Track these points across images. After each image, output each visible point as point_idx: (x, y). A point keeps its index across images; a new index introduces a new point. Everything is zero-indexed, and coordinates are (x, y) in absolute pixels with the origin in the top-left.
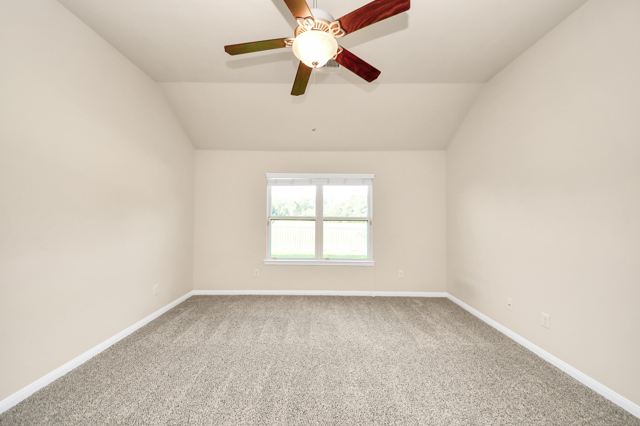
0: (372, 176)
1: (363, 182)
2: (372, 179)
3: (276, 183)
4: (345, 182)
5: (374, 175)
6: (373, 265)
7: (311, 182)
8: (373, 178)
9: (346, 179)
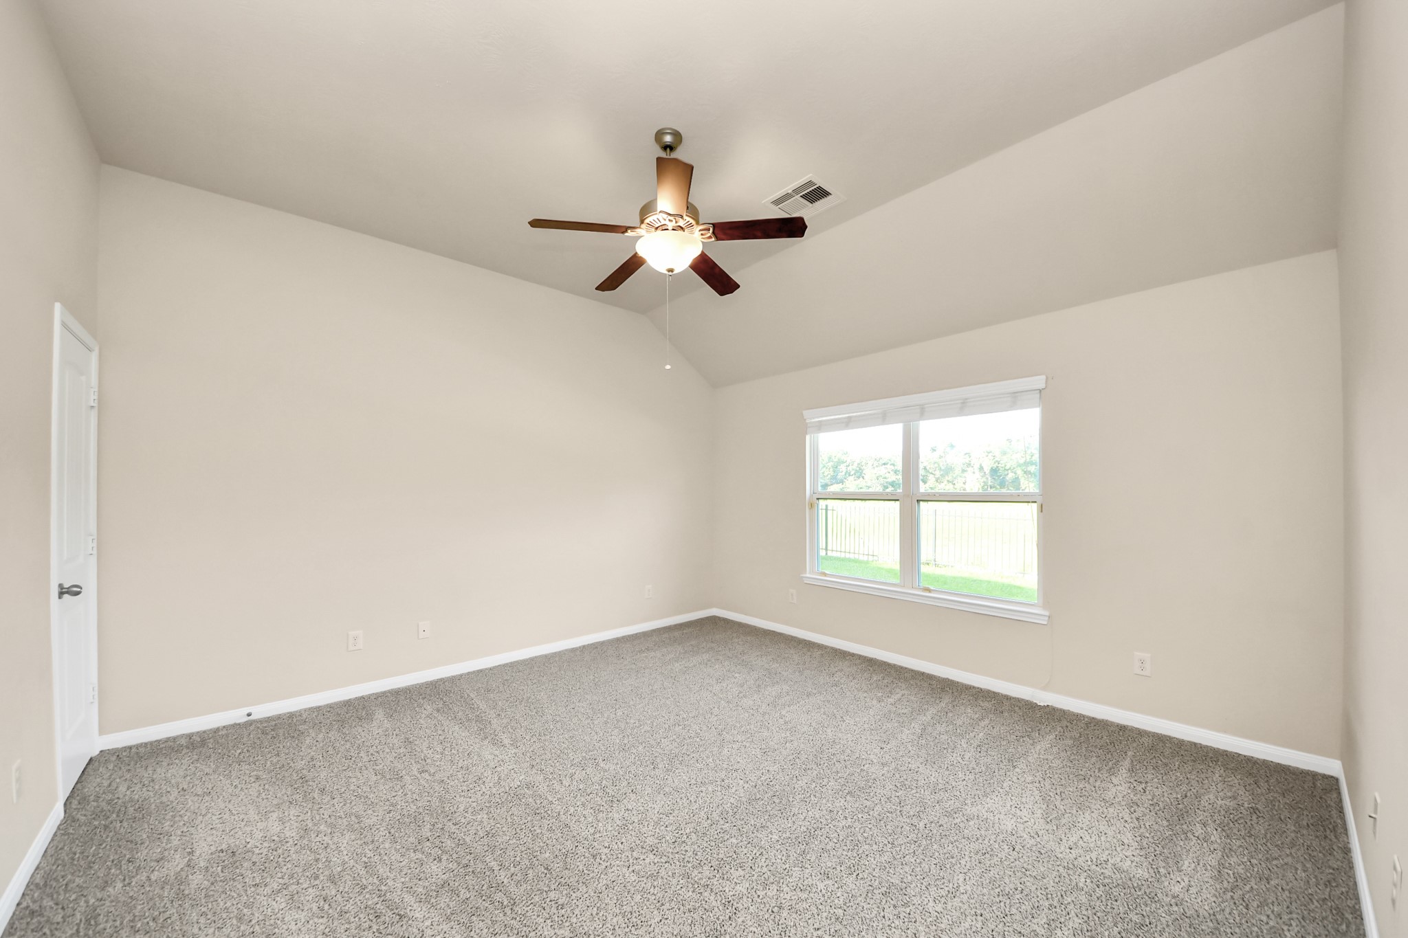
0: (1039, 382)
1: (1015, 400)
2: (1040, 391)
3: (820, 427)
4: (964, 408)
5: (1044, 377)
6: (1045, 623)
7: (884, 418)
8: (1043, 386)
9: (966, 399)
